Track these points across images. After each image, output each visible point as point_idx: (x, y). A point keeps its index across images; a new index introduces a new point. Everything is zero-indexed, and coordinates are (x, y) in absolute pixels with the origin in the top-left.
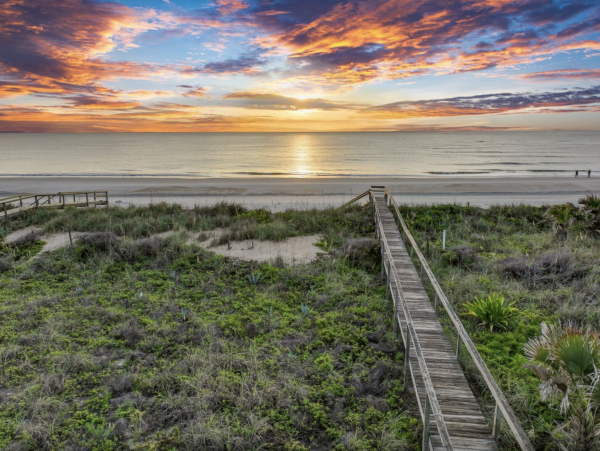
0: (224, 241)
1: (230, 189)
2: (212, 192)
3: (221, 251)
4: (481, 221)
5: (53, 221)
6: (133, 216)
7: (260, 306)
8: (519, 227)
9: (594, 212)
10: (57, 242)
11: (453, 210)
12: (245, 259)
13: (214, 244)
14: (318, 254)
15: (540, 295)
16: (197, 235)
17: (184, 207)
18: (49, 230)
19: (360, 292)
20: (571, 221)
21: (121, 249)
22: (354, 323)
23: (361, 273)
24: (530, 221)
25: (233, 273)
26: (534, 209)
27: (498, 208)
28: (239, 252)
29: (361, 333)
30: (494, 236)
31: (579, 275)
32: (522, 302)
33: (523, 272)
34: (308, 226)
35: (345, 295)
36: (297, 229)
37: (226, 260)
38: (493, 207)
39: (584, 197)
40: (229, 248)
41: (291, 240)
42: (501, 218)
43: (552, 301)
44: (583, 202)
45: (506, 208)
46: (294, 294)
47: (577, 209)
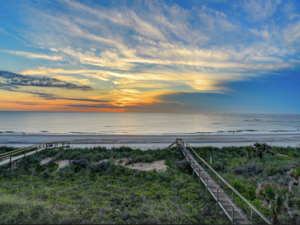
0: (130, 163)
1: (111, 140)
2: (104, 142)
3: (130, 167)
4: (220, 153)
5: (58, 155)
6: (89, 153)
7: (156, 188)
8: (234, 156)
9: (259, 149)
10: (63, 164)
11: (210, 149)
12: (142, 170)
13: (126, 164)
14: (167, 168)
15: (249, 179)
16: (118, 161)
17: (107, 148)
18: (58, 159)
19: (189, 182)
20: (252, 152)
21: (91, 167)
22: (192, 193)
23: (186, 175)
24: (237, 153)
25: (139, 176)
26: (238, 148)
27: (225, 148)
28: (137, 167)
29: (196, 196)
30: (227, 159)
31: (260, 172)
32: (245, 182)
33: (242, 172)
34: (159, 156)
35: (184, 183)
36: (156, 157)
37: (134, 171)
38: (223, 148)
39: (255, 143)
40: (133, 166)
41: (155, 162)
42: (227, 152)
43: (254, 182)
44: (255, 145)
45: (228, 148)
46: (165, 183)
47: (253, 148)
